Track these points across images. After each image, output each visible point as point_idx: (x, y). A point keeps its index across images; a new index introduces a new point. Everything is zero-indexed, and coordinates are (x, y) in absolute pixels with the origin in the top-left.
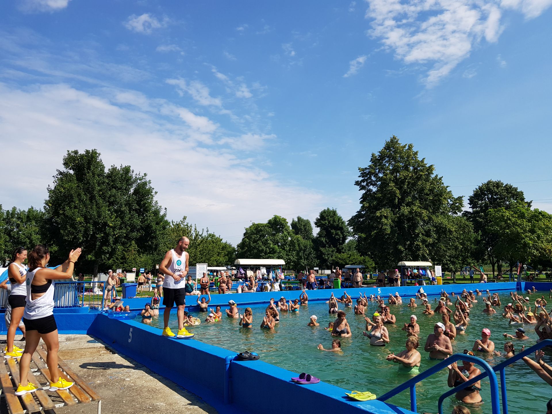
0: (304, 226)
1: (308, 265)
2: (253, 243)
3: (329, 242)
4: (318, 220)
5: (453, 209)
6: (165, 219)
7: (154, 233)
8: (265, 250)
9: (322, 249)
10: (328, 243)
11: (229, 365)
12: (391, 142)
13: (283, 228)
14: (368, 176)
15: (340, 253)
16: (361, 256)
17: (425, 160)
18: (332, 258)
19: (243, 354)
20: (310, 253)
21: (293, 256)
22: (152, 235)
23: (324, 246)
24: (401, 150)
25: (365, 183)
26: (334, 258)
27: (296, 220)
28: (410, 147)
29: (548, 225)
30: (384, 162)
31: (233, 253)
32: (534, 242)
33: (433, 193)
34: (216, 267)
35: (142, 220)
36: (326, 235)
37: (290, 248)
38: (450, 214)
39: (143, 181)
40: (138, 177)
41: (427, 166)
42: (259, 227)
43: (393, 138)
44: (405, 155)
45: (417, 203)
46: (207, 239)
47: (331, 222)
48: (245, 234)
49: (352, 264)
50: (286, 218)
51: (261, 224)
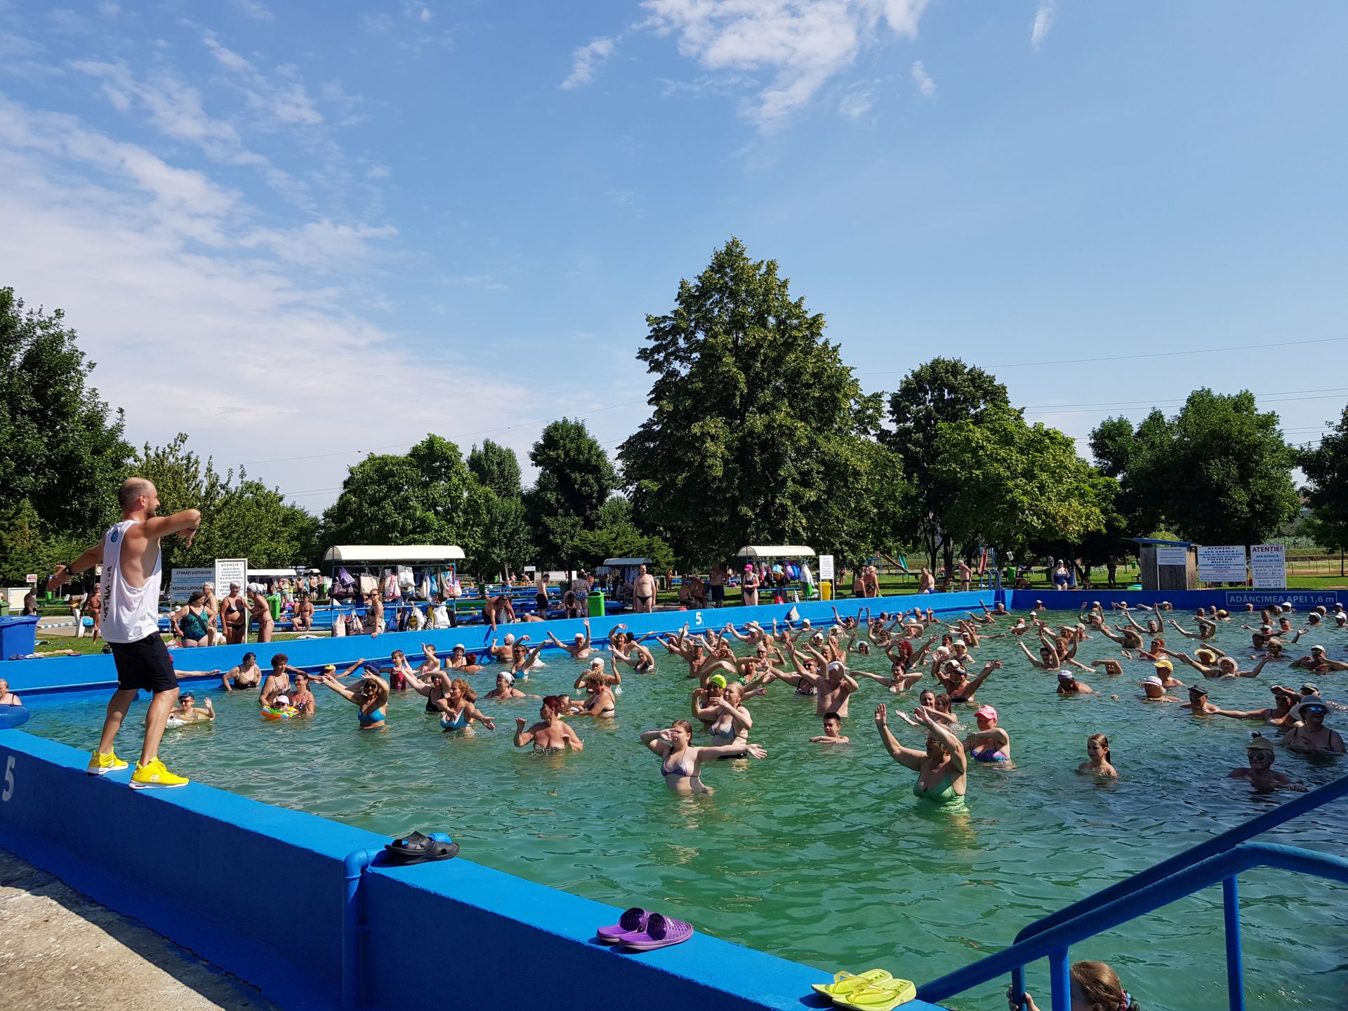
0: (499, 464)
1: (509, 560)
2: (371, 505)
3: (566, 501)
4: (538, 447)
5: (861, 422)
6: (121, 439)
7: (87, 478)
8: (401, 524)
9: (548, 521)
10: (562, 506)
11: (358, 881)
12: (727, 253)
13: (448, 468)
14: (669, 338)
15: (592, 529)
16: (642, 535)
17: (804, 302)
18: (572, 541)
19: (404, 843)
20: (516, 532)
21: (473, 538)
22: (82, 481)
23: (553, 514)
24: (750, 275)
25: (662, 355)
26: (577, 541)
27: (481, 448)
28: (771, 267)
29: (1062, 461)
30: (709, 303)
31: (313, 532)
32: (1033, 499)
33: (820, 382)
34: (267, 568)
35: (49, 440)
36: (558, 485)
37: (468, 520)
38: (853, 433)
39: (52, 332)
40: (35, 321)
41: (809, 316)
42: (386, 464)
43: (733, 243)
44: (760, 287)
45: (785, 406)
46: (241, 497)
47: (572, 454)
48: (346, 484)
49: (620, 556)
50: (456, 444)
51: (392, 458)
